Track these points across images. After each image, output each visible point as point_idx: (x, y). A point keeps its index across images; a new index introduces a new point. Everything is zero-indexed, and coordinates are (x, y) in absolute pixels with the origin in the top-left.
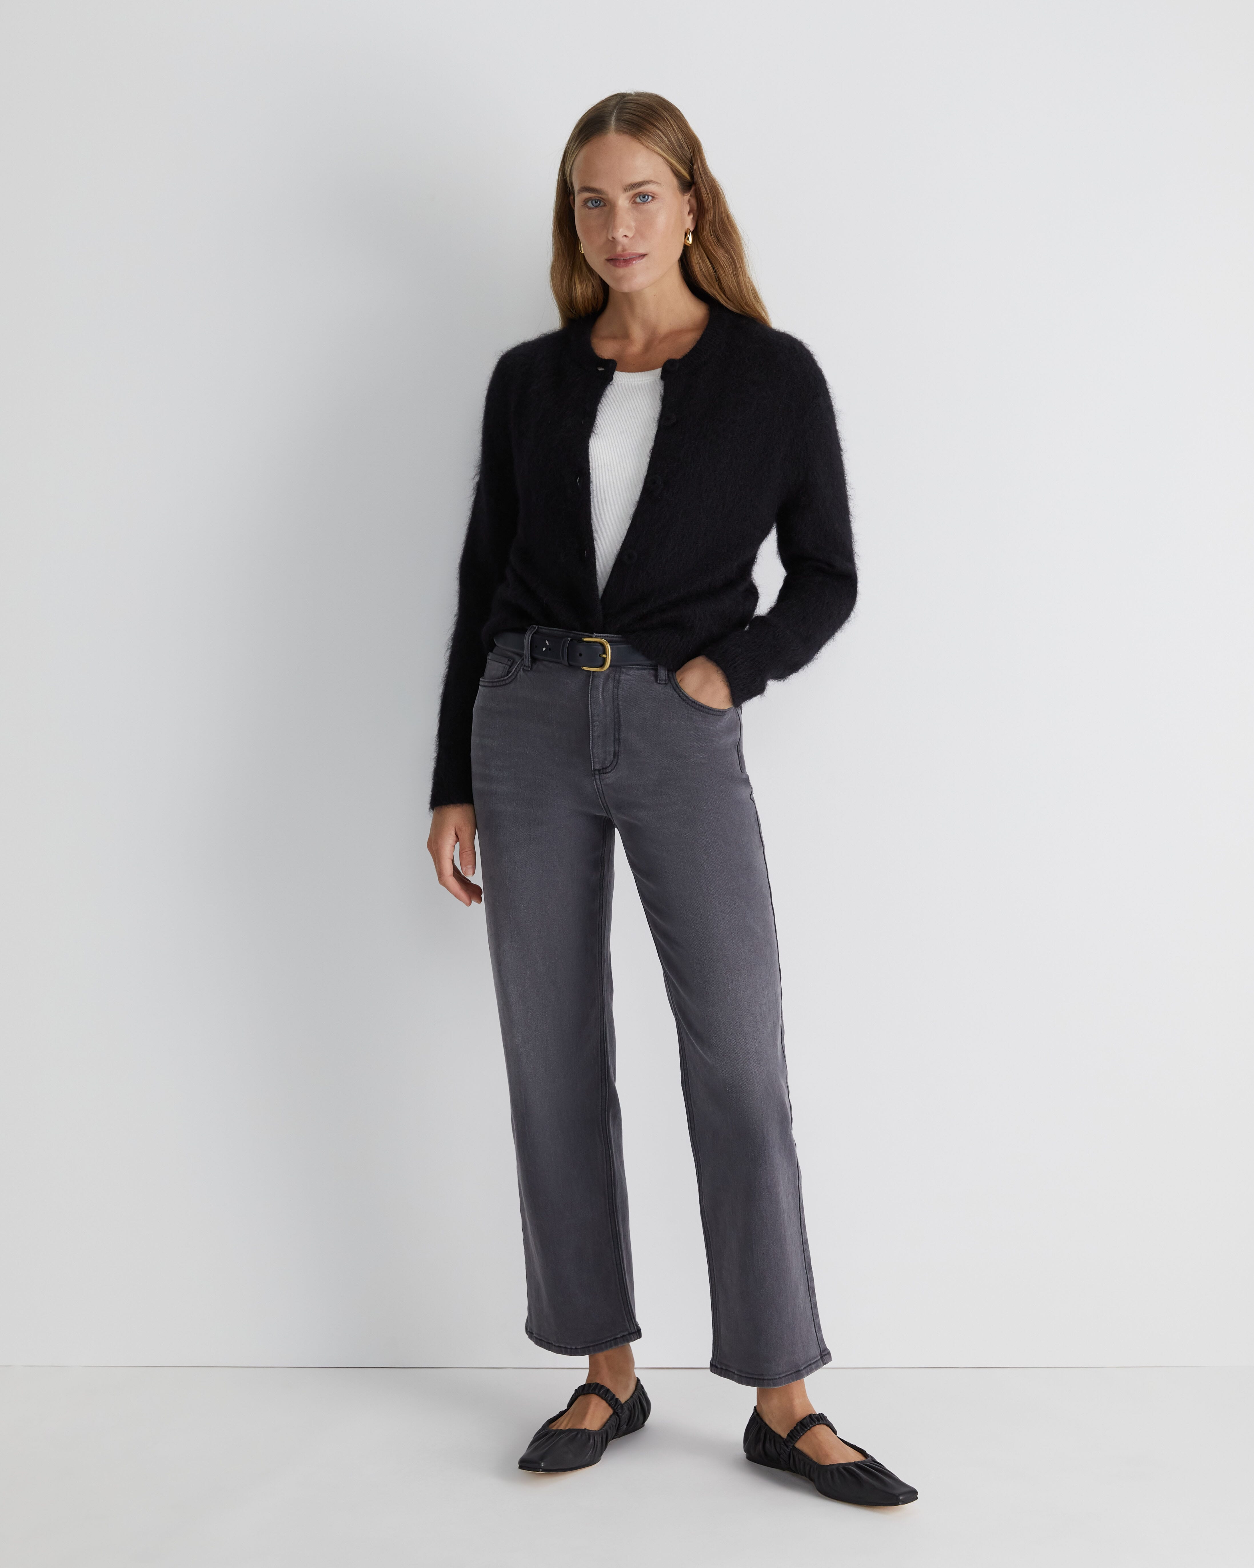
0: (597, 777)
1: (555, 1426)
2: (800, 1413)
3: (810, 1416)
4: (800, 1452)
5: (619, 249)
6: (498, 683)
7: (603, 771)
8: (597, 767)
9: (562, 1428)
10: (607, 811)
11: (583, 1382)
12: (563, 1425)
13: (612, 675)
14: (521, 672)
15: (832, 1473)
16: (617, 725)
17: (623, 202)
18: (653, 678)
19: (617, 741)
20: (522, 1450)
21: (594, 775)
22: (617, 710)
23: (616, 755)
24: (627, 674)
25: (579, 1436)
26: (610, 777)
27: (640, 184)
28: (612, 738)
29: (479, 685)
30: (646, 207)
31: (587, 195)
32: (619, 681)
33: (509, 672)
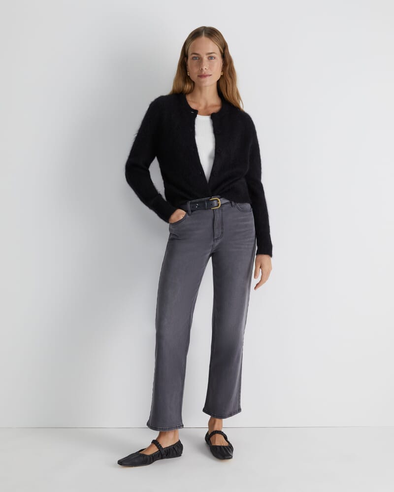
5: (203, 73)
17: (205, 58)
22: (222, 218)
23: (222, 233)
24: (224, 207)
27: (211, 53)
28: (221, 228)
30: (211, 60)
31: (194, 55)
32: (222, 210)
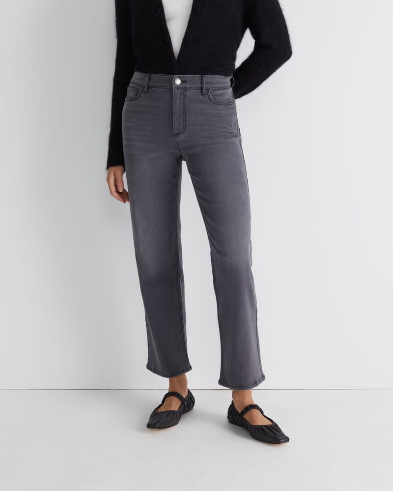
0: (176, 137)
1: (159, 411)
2: (247, 403)
3: (251, 405)
4: (245, 419)
6: (132, 100)
7: (178, 134)
8: (176, 132)
9: (162, 411)
10: (180, 151)
11: (167, 392)
12: (162, 409)
13: (183, 93)
14: (143, 94)
15: (255, 428)
16: (185, 113)
18: (200, 93)
19: (185, 121)
20: (147, 421)
21: (174, 136)
22: (185, 107)
23: (184, 126)
24: (189, 92)
25: (170, 413)
26: (182, 137)
28: (183, 120)
29: (124, 100)
32: (186, 95)
33: (137, 95)
